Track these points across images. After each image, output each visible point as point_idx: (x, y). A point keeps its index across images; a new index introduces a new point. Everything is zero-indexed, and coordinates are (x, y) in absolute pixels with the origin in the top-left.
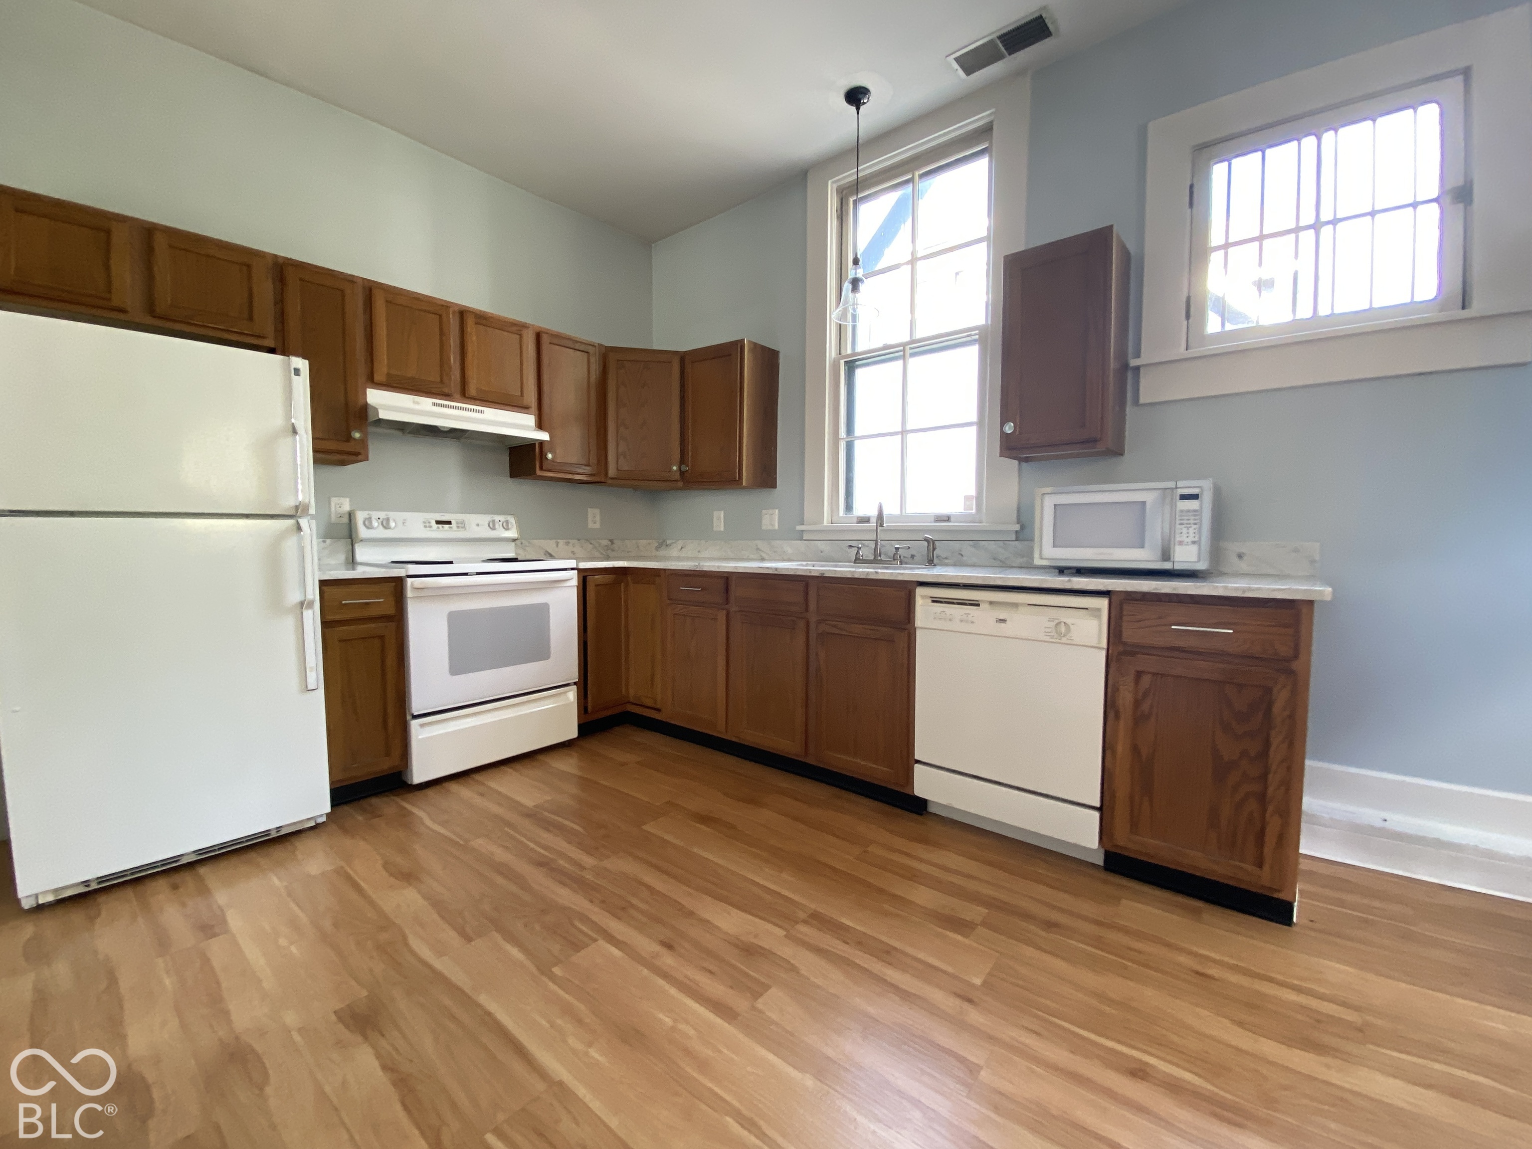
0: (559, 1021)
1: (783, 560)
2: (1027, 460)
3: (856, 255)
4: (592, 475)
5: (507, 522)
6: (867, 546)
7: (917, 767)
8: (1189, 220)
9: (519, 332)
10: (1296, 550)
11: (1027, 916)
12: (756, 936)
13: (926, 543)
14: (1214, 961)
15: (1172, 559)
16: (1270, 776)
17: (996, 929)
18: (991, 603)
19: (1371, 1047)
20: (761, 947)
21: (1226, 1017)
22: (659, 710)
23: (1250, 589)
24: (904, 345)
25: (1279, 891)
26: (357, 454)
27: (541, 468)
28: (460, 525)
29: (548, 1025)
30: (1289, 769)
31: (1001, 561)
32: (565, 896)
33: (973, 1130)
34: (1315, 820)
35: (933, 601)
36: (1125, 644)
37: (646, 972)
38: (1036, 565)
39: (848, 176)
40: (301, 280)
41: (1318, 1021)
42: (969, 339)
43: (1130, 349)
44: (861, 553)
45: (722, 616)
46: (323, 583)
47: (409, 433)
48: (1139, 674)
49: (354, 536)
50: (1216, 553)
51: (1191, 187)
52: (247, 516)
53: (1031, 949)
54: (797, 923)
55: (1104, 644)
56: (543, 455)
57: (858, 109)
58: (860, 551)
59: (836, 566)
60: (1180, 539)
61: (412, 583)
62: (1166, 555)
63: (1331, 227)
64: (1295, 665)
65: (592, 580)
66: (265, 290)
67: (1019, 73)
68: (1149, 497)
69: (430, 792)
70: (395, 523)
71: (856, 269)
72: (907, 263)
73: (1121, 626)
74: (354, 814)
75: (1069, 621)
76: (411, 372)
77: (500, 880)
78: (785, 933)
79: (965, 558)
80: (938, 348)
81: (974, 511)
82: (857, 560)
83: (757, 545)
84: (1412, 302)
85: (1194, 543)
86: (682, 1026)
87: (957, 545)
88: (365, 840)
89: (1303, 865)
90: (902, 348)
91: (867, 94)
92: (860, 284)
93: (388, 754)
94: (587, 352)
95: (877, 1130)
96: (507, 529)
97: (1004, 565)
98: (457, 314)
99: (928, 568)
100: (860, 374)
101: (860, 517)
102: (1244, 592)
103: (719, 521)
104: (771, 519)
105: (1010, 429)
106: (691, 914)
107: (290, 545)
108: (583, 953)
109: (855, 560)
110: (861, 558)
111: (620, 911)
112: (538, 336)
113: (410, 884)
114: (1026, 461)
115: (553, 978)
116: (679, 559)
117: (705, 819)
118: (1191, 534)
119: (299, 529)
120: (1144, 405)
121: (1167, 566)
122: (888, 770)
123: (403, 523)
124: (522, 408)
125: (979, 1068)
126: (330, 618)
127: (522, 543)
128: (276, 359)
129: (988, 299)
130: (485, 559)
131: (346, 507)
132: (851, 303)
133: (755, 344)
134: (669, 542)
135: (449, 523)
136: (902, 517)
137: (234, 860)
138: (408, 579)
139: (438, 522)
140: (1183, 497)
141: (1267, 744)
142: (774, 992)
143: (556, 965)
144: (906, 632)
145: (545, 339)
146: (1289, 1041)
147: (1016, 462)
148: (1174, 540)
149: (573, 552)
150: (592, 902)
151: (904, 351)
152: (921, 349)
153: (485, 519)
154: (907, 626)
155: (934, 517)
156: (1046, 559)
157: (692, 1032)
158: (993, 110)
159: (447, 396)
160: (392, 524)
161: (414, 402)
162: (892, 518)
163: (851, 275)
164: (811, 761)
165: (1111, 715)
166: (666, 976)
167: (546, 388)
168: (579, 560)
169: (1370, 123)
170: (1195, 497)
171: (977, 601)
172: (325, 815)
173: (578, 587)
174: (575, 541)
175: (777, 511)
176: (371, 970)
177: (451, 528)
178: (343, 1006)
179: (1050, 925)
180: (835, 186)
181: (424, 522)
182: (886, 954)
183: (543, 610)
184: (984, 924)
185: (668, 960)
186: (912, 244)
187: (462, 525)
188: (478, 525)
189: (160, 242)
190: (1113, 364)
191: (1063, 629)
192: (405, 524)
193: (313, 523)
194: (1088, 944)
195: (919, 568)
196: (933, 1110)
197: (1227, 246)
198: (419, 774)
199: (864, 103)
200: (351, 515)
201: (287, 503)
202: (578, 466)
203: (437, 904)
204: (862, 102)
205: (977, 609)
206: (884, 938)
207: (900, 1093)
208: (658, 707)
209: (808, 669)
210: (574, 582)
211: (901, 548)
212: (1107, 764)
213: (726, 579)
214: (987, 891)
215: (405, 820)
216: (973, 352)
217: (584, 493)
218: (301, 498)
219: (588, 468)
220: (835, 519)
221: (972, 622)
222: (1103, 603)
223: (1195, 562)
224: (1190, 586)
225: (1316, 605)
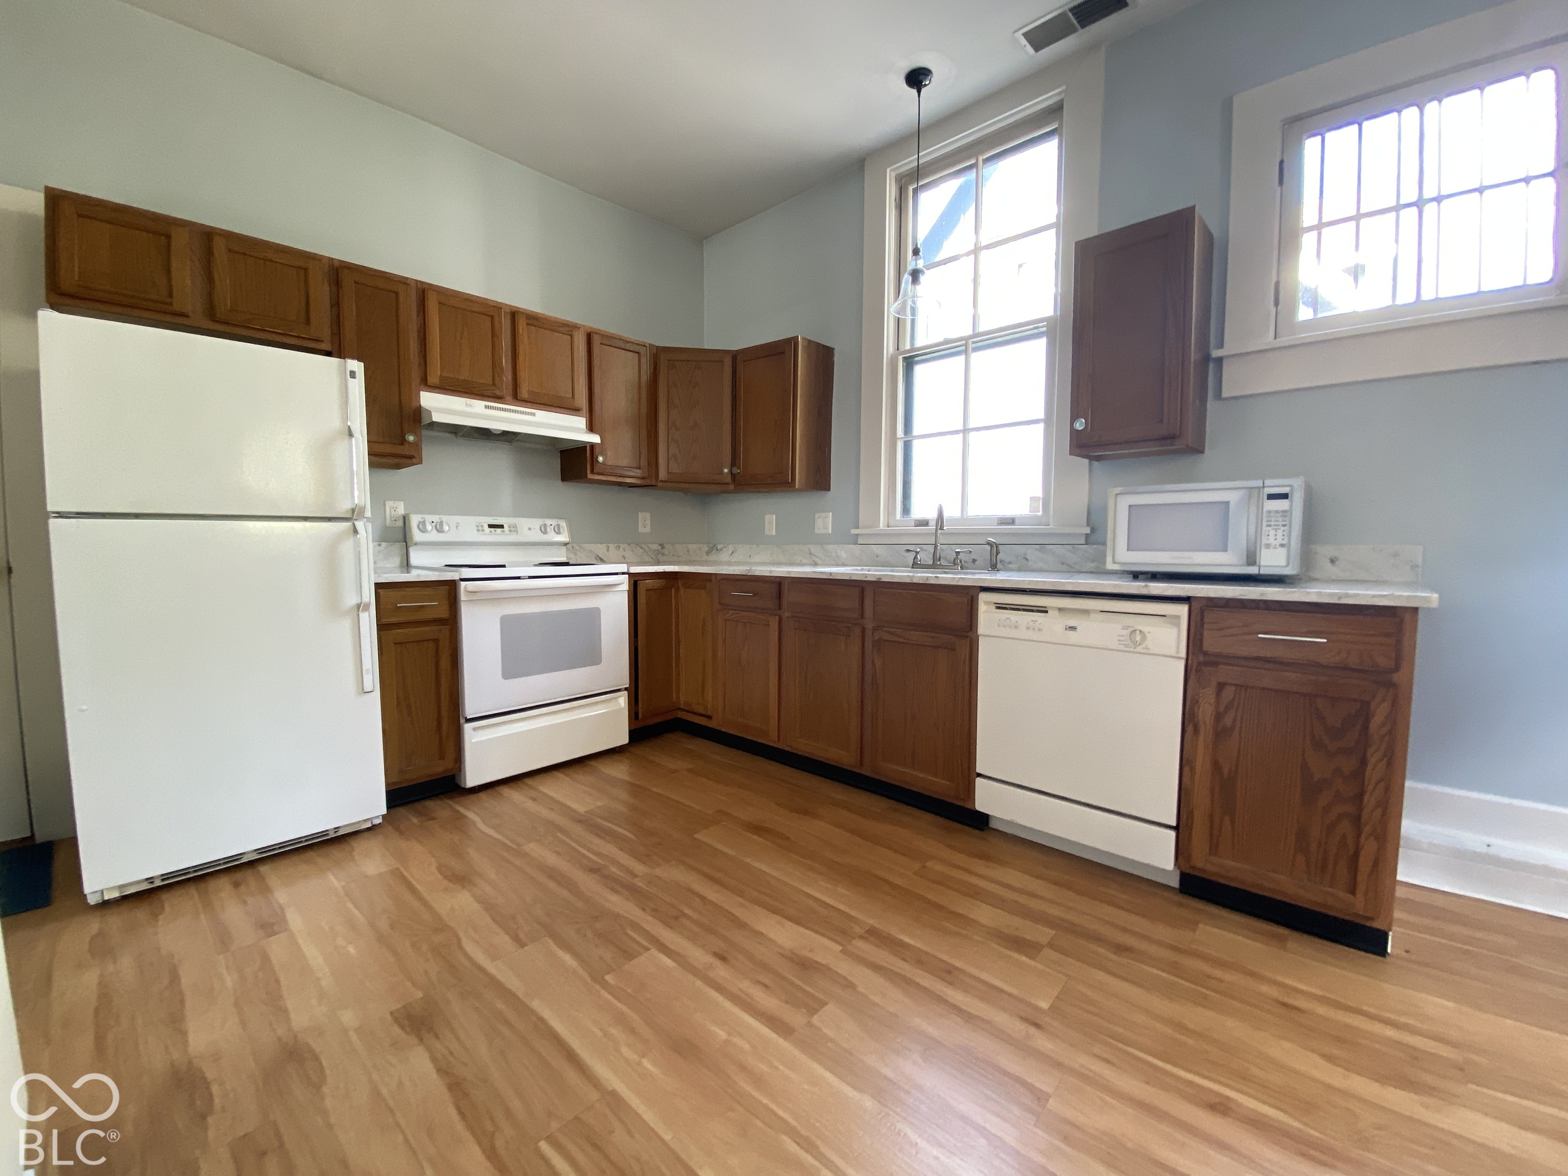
0: (613, 1031)
1: (837, 565)
2: (1098, 459)
3: (917, 245)
4: (643, 478)
5: (558, 526)
6: (926, 551)
7: (979, 780)
8: (1278, 200)
9: (570, 333)
10: (1396, 555)
11: (1098, 939)
12: (811, 950)
13: (988, 547)
14: (1302, 992)
15: (1258, 563)
16: (1366, 798)
17: (1064, 952)
18: (1060, 609)
19: (1474, 1087)
20: (817, 962)
21: (1313, 1051)
22: (710, 717)
23: (1347, 596)
24: (966, 339)
25: (1371, 919)
26: (411, 457)
27: (592, 472)
28: (512, 529)
29: (600, 1034)
30: (1387, 789)
31: (1068, 565)
32: (617, 903)
33: (1040, 1159)
34: (1415, 846)
35: (998, 608)
36: (1205, 653)
37: (699, 983)
38: (1109, 570)
39: (909, 163)
40: (356, 282)
41: (1416, 1058)
42: (1036, 331)
43: (1213, 341)
44: (919, 558)
45: (774, 623)
46: (378, 586)
47: (462, 436)
48: (1221, 686)
49: (408, 541)
50: (1307, 558)
51: (1281, 163)
52: (306, 519)
53: (1101, 973)
54: (854, 938)
55: (1183, 653)
56: (594, 459)
57: (919, 92)
58: (918, 556)
59: (892, 571)
60: (1268, 542)
61: (465, 587)
62: (1251, 559)
63: (1435, 204)
64: (1396, 677)
65: (643, 585)
66: (321, 293)
67: (1092, 48)
68: (1232, 497)
69: (482, 795)
70: (449, 527)
71: (916, 261)
72: (968, 254)
73: (1202, 635)
74: (409, 817)
75: (1145, 629)
76: (464, 375)
77: (552, 885)
78: (841, 948)
79: (1030, 564)
80: (1003, 341)
81: (1040, 513)
82: (915, 565)
83: (809, 550)
84: (1524, 286)
85: (1282, 545)
86: (737, 1041)
87: (1021, 550)
88: (419, 842)
89: (1400, 892)
90: (964, 342)
91: (929, 76)
92: (920, 275)
93: (442, 757)
94: (638, 353)
95: (940, 1156)
96: (559, 533)
97: (1072, 570)
98: (509, 317)
99: (990, 573)
100: (919, 370)
101: (918, 520)
102: (1340, 598)
103: (771, 524)
104: (825, 523)
105: (1080, 425)
106: (742, 925)
107: (347, 547)
108: (635, 961)
109: (913, 565)
110: (919, 563)
111: (672, 920)
112: (589, 337)
113: (464, 887)
114: (1098, 461)
115: (605, 985)
116: (729, 564)
117: (758, 829)
118: (1280, 537)
119: (355, 531)
120: (1227, 399)
121: (1252, 570)
122: (948, 783)
123: (457, 527)
124: (574, 410)
125: (1048, 1096)
126: (384, 621)
127: (573, 547)
128: (334, 361)
129: (1057, 291)
130: (536, 564)
131: (401, 511)
132: (910, 296)
133: (810, 341)
134: (719, 547)
135: (501, 526)
136: (963, 519)
137: (295, 859)
138: (461, 582)
139: (490, 526)
140: (1271, 497)
141: (1363, 762)
142: (831, 1008)
143: (609, 973)
144: (968, 639)
145: (596, 340)
146: (1382, 1079)
147: (1086, 461)
148: (1261, 542)
149: (624, 557)
150: (644, 910)
151: (966, 345)
152: (985, 343)
153: (536, 523)
154: (970, 634)
155: (998, 520)
156: (1119, 563)
157: (747, 1047)
158: (1064, 87)
159: (498, 398)
160: (446, 528)
161: (467, 405)
162: (953, 520)
163: (911, 263)
164: (866, 772)
165: (1190, 729)
166: (720, 989)
167: (597, 389)
168: (630, 564)
169: (1477, 92)
170: (1285, 496)
171: (1045, 607)
172: (381, 817)
173: (628, 591)
174: (625, 546)
175: (831, 514)
176: (426, 972)
177: (502, 531)
178: (399, 1006)
179: (1121, 949)
180: (893, 174)
181: (477, 526)
182: (948, 974)
183: (594, 615)
184: (1051, 945)
185: (721, 972)
186: (975, 235)
187: (514, 529)
188: (530, 529)
189: (219, 246)
190: (1194, 355)
191: (1138, 638)
192: (458, 528)
193: (369, 526)
194: (1163, 971)
195: (980, 573)
196: (999, 1138)
197: (1319, 227)
198: (472, 779)
199: (925, 85)
200: (405, 519)
201: (343, 507)
202: (628, 469)
203: (489, 907)
204: (923, 84)
205: (1044, 616)
206: (945, 957)
207: (964, 1118)
208: (709, 713)
209: (863, 678)
210: (625, 587)
211: (962, 552)
212: (1185, 779)
213: (779, 584)
214: (1056, 912)
215: (459, 823)
216: (1041, 344)
217: (633, 496)
218: (356, 502)
219: (639, 471)
220: (891, 523)
221: (1040, 630)
222: (1182, 610)
223: (1282, 567)
224: (1279, 591)
225: (1421, 615)
